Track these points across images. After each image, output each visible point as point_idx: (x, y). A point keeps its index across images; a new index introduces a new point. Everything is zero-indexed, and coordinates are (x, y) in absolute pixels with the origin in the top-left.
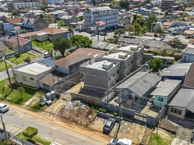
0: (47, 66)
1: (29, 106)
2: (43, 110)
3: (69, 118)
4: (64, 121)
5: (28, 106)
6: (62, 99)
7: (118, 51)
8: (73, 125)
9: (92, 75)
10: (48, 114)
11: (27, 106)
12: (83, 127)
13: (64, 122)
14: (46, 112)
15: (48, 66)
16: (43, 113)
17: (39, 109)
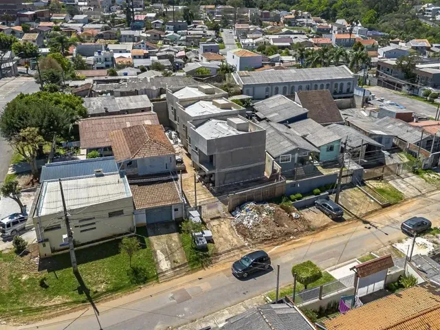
0: (97, 176)
1: (178, 267)
2: (217, 254)
3: (273, 235)
4: (275, 243)
5: (175, 268)
6: (212, 219)
7: (193, 102)
8: (293, 239)
9: (234, 149)
10: (237, 253)
11: (173, 269)
12: (309, 233)
13: (278, 245)
14: (224, 253)
15: (103, 175)
16: (222, 258)
17: (209, 257)
